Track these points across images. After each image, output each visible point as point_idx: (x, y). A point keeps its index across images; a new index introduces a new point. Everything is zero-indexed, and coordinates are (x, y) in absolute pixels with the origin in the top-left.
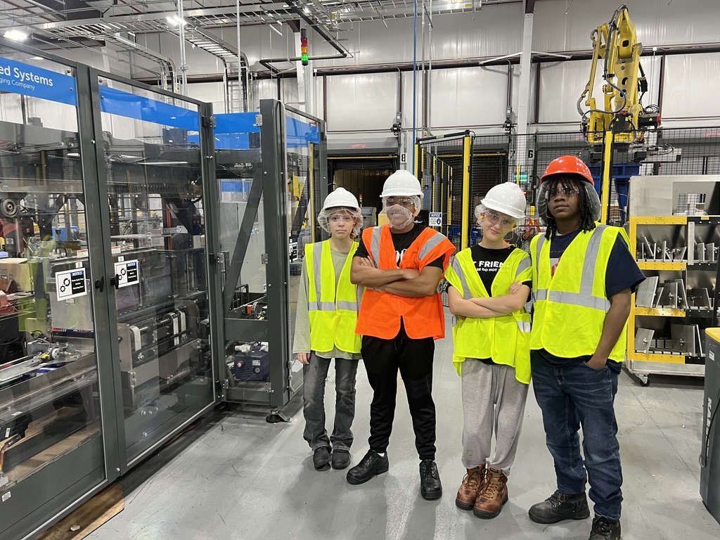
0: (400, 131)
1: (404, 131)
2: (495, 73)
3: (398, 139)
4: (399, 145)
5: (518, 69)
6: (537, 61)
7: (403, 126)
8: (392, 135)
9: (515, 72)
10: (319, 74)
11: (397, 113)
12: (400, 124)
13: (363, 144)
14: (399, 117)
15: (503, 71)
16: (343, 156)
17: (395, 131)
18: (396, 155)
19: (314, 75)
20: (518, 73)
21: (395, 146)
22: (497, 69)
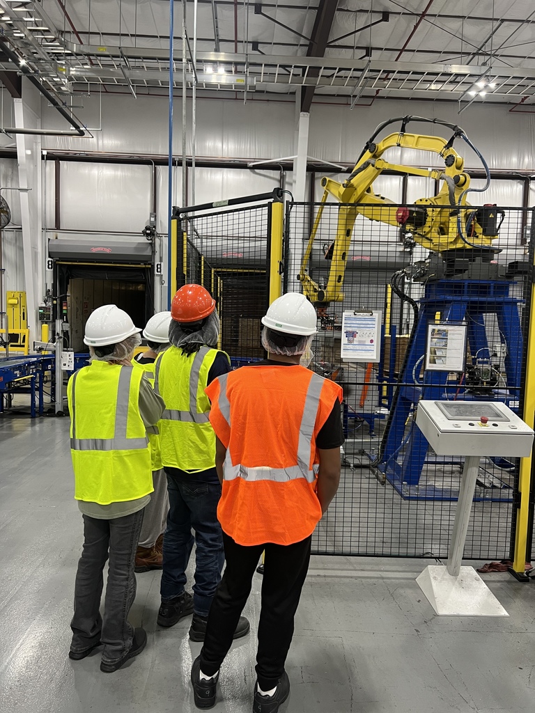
0: (154, 235)
1: (159, 236)
2: (266, 179)
3: (152, 245)
4: (154, 252)
5: (291, 176)
6: (313, 169)
7: (159, 230)
8: (144, 240)
9: (287, 180)
10: (49, 157)
11: (151, 214)
12: (155, 227)
13: (107, 247)
14: (153, 219)
15: (275, 177)
16: (79, 262)
17: (148, 235)
18: (149, 264)
19: (43, 157)
20: (291, 181)
21: (148, 252)
22: (268, 174)
